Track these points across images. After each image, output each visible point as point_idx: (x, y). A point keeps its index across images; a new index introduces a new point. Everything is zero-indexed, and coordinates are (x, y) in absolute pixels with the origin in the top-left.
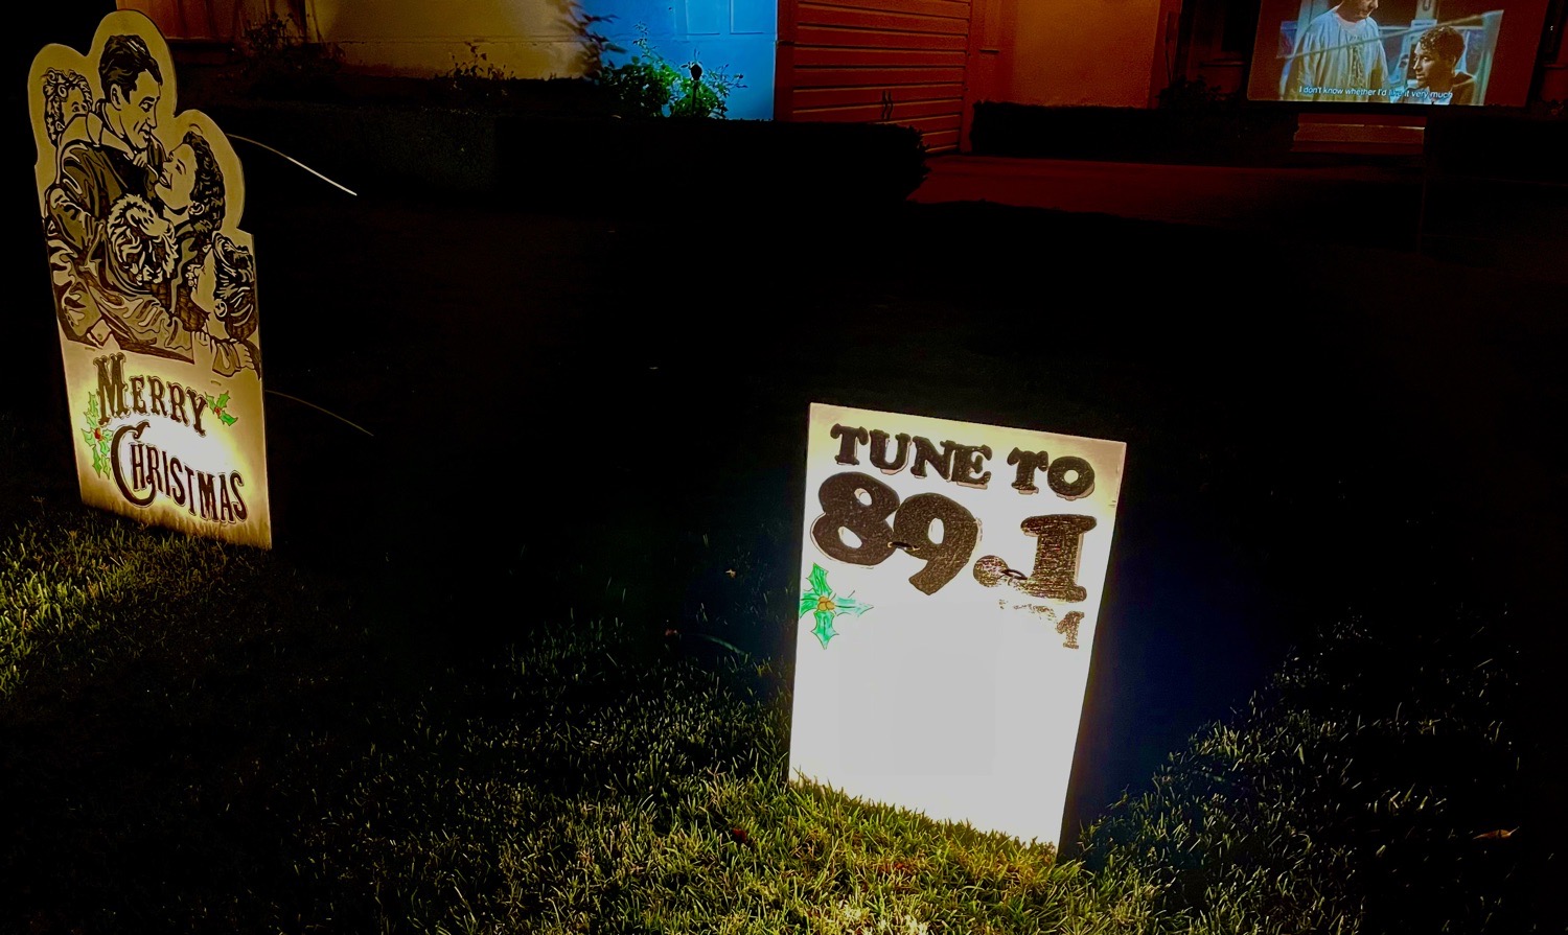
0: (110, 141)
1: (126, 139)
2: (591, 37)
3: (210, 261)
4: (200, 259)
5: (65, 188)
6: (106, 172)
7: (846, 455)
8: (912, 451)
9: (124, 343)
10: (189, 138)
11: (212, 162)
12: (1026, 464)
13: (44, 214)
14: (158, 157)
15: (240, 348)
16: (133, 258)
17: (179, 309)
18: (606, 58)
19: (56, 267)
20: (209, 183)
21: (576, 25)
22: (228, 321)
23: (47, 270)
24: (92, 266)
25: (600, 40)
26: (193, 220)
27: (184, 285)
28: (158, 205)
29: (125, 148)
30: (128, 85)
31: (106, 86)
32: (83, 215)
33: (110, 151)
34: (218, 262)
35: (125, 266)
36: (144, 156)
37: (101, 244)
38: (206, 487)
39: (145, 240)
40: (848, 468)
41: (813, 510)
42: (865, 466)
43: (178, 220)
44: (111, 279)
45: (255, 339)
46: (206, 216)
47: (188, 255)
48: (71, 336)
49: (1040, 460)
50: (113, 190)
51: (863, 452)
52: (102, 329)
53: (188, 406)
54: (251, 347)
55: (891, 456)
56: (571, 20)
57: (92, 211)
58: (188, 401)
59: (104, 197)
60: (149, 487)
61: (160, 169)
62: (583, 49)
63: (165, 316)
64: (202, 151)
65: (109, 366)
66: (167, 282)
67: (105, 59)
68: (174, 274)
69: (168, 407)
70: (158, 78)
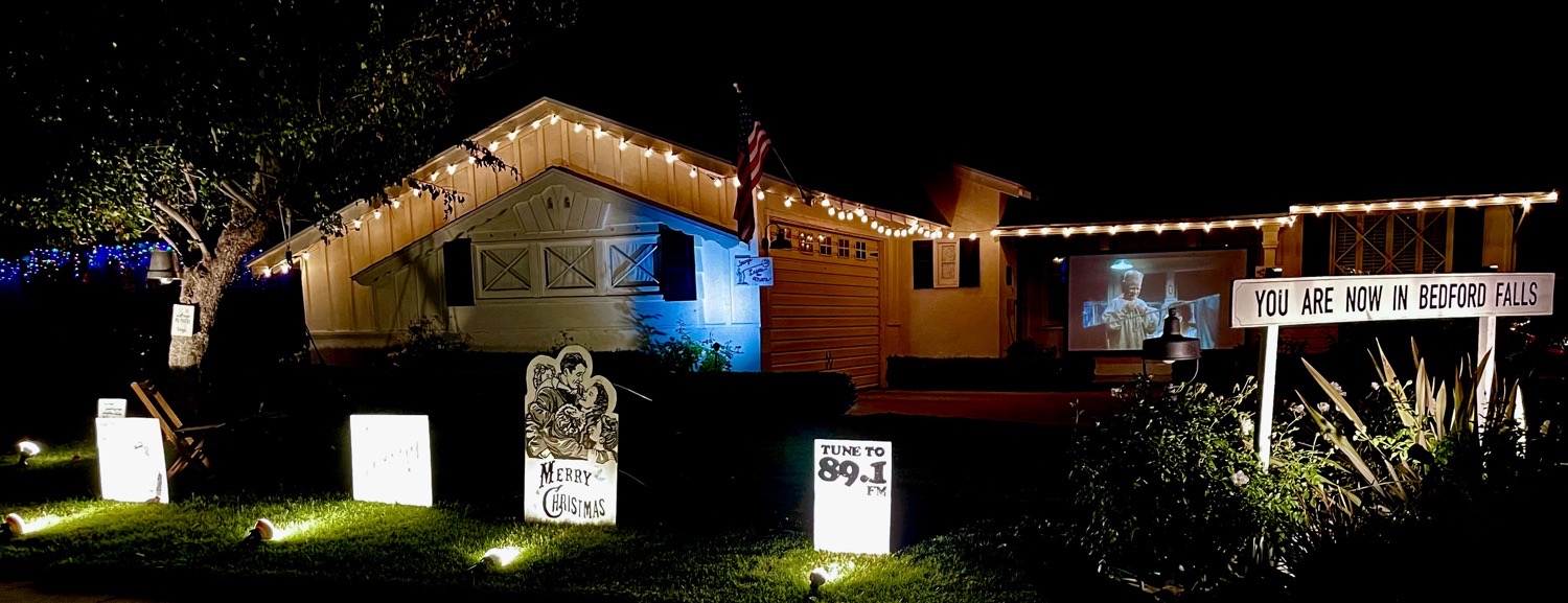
0: (561, 386)
1: (568, 386)
2: (644, 327)
3: (599, 424)
4: (595, 424)
5: (538, 403)
6: (558, 397)
7: (825, 452)
8: (842, 450)
9: (556, 456)
10: (596, 385)
11: (605, 391)
12: (869, 449)
13: (526, 412)
14: (581, 392)
15: (609, 453)
16: (566, 426)
17: (584, 441)
18: (653, 338)
19: (529, 431)
20: (602, 398)
21: (634, 321)
22: (605, 444)
23: (524, 432)
24: (546, 430)
25: (650, 328)
26: (594, 411)
27: (588, 433)
28: (579, 407)
29: (567, 388)
30: (572, 368)
31: (562, 369)
32: (544, 413)
33: (560, 390)
34: (603, 424)
35: (562, 429)
36: (576, 391)
37: (552, 422)
38: (587, 506)
39: (572, 419)
40: (826, 456)
41: (817, 468)
42: (830, 454)
43: (587, 411)
44: (554, 433)
45: (616, 449)
46: (600, 409)
47: (590, 423)
48: (531, 456)
49: (872, 449)
50: (560, 402)
51: (829, 450)
52: (547, 452)
53: (583, 477)
54: (614, 452)
55: (836, 451)
56: (629, 316)
57: (549, 410)
58: (583, 474)
59: (556, 403)
60: (560, 510)
61: (582, 395)
62: (638, 333)
63: (577, 445)
64: (601, 388)
65: (547, 466)
66: (579, 433)
67: (563, 360)
68: (583, 430)
69: (574, 478)
70: (585, 366)
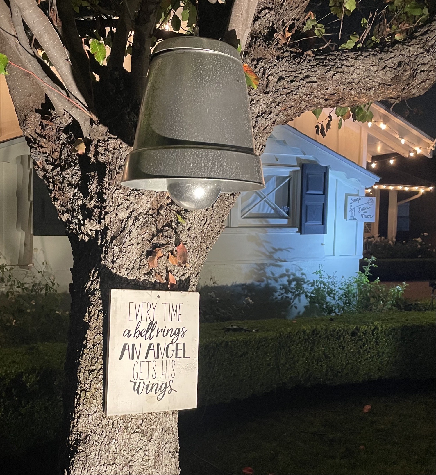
21: (268, 254)
56: (263, 250)
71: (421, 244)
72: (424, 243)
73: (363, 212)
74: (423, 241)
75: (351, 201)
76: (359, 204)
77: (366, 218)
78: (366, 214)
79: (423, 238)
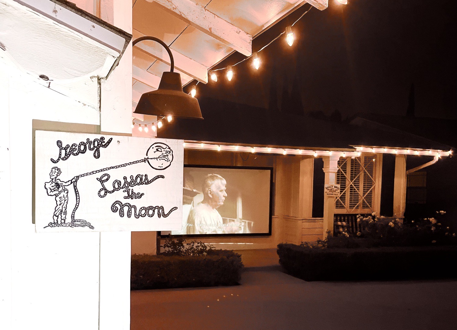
71: (435, 225)
72: (439, 224)
73: (120, 195)
74: (438, 222)
75: (55, 153)
76: (99, 164)
77: (137, 216)
78: (138, 203)
79: (438, 217)
